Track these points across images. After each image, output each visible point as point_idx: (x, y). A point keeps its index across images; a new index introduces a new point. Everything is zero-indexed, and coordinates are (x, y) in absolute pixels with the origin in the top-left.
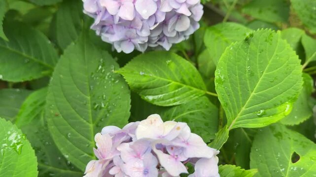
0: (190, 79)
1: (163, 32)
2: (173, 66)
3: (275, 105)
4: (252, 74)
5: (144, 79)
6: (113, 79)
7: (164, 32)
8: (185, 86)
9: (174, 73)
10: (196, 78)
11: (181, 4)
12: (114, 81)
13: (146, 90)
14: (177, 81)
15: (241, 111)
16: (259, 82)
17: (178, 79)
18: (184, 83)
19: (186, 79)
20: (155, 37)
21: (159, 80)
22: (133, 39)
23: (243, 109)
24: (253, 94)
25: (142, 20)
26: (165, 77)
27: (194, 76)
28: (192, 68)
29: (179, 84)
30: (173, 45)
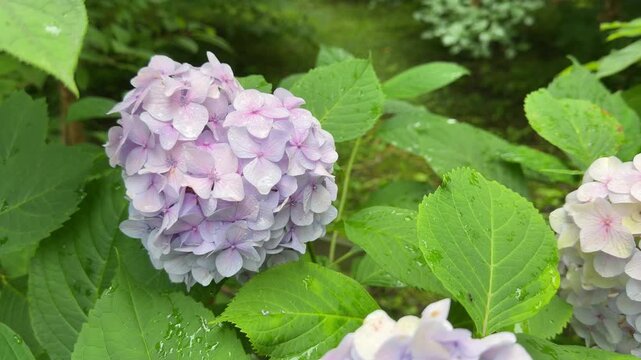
0: (353, 304)
1: (290, 220)
2: (317, 286)
3: (534, 276)
4: (475, 236)
5: (274, 322)
6: (206, 345)
7: (292, 219)
8: (349, 319)
9: (323, 298)
10: (362, 300)
11: (315, 162)
12: (210, 347)
13: (282, 345)
14: (334, 313)
15: (489, 299)
16: (492, 246)
17: (335, 309)
18: (346, 313)
19: (347, 304)
20: (279, 230)
21: (300, 317)
22: (241, 242)
23: (490, 295)
24: (492, 267)
25: (260, 197)
26: (309, 309)
27: (358, 297)
28: (348, 282)
29: (338, 317)
30: (308, 244)
